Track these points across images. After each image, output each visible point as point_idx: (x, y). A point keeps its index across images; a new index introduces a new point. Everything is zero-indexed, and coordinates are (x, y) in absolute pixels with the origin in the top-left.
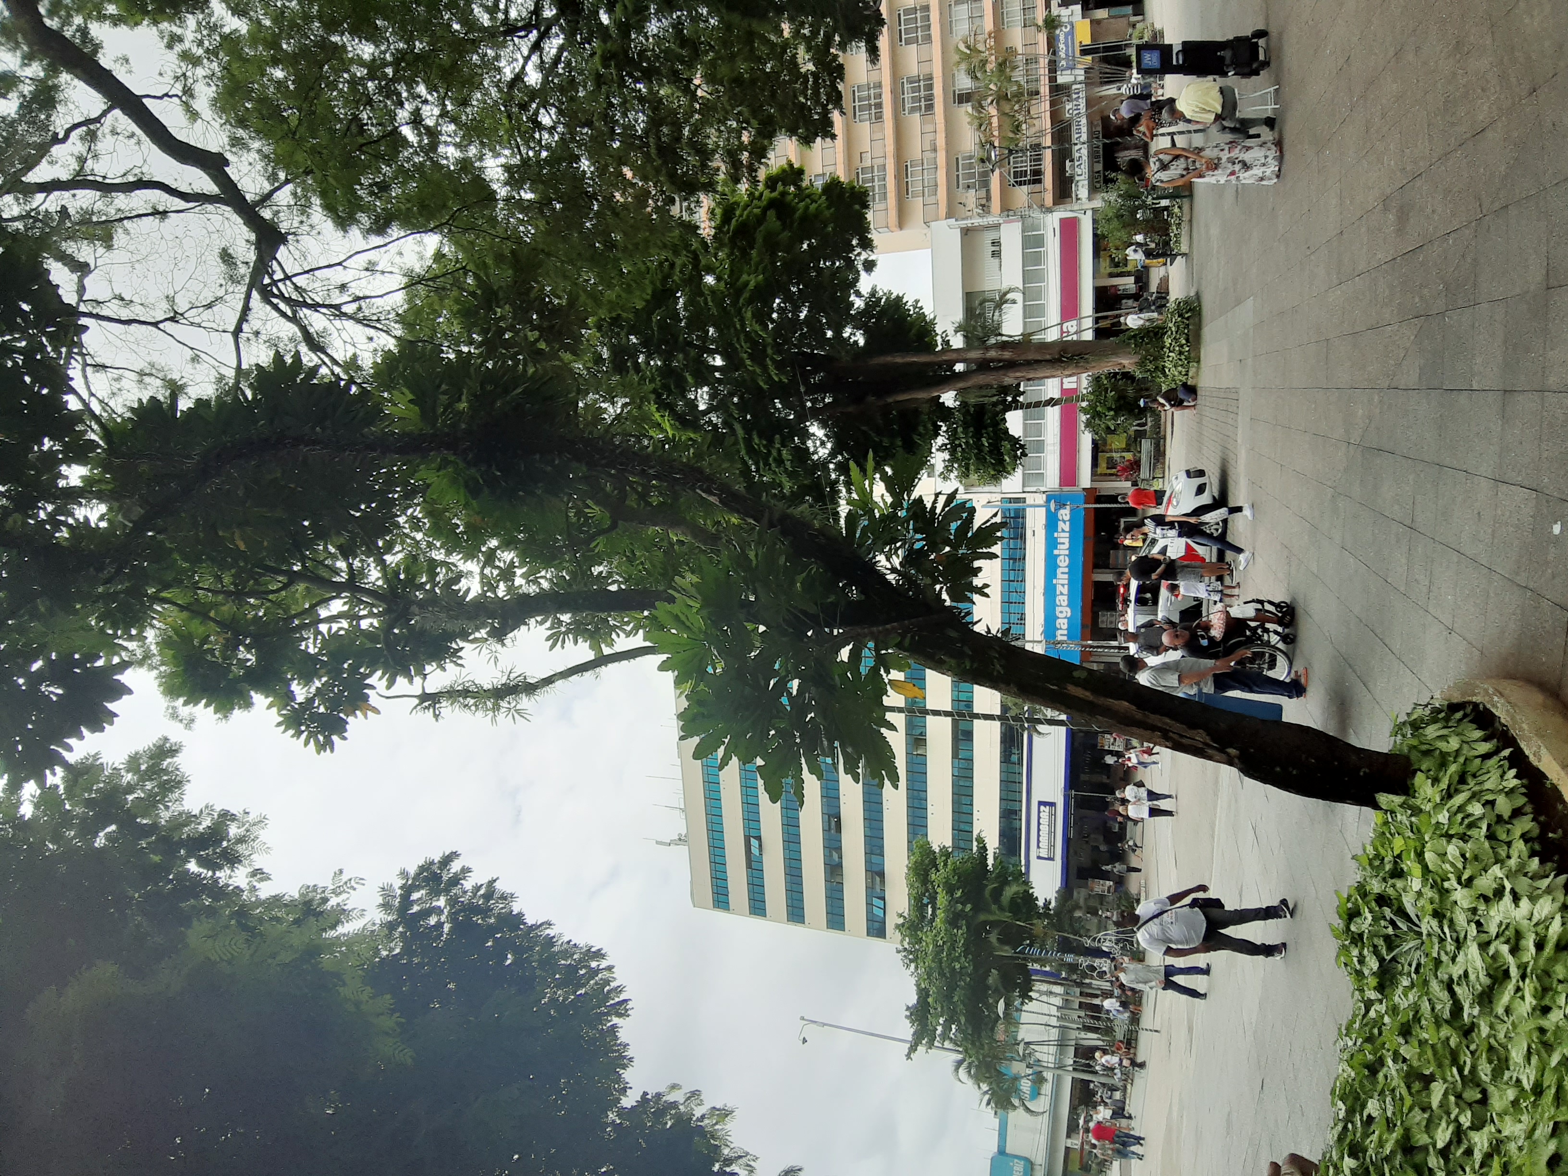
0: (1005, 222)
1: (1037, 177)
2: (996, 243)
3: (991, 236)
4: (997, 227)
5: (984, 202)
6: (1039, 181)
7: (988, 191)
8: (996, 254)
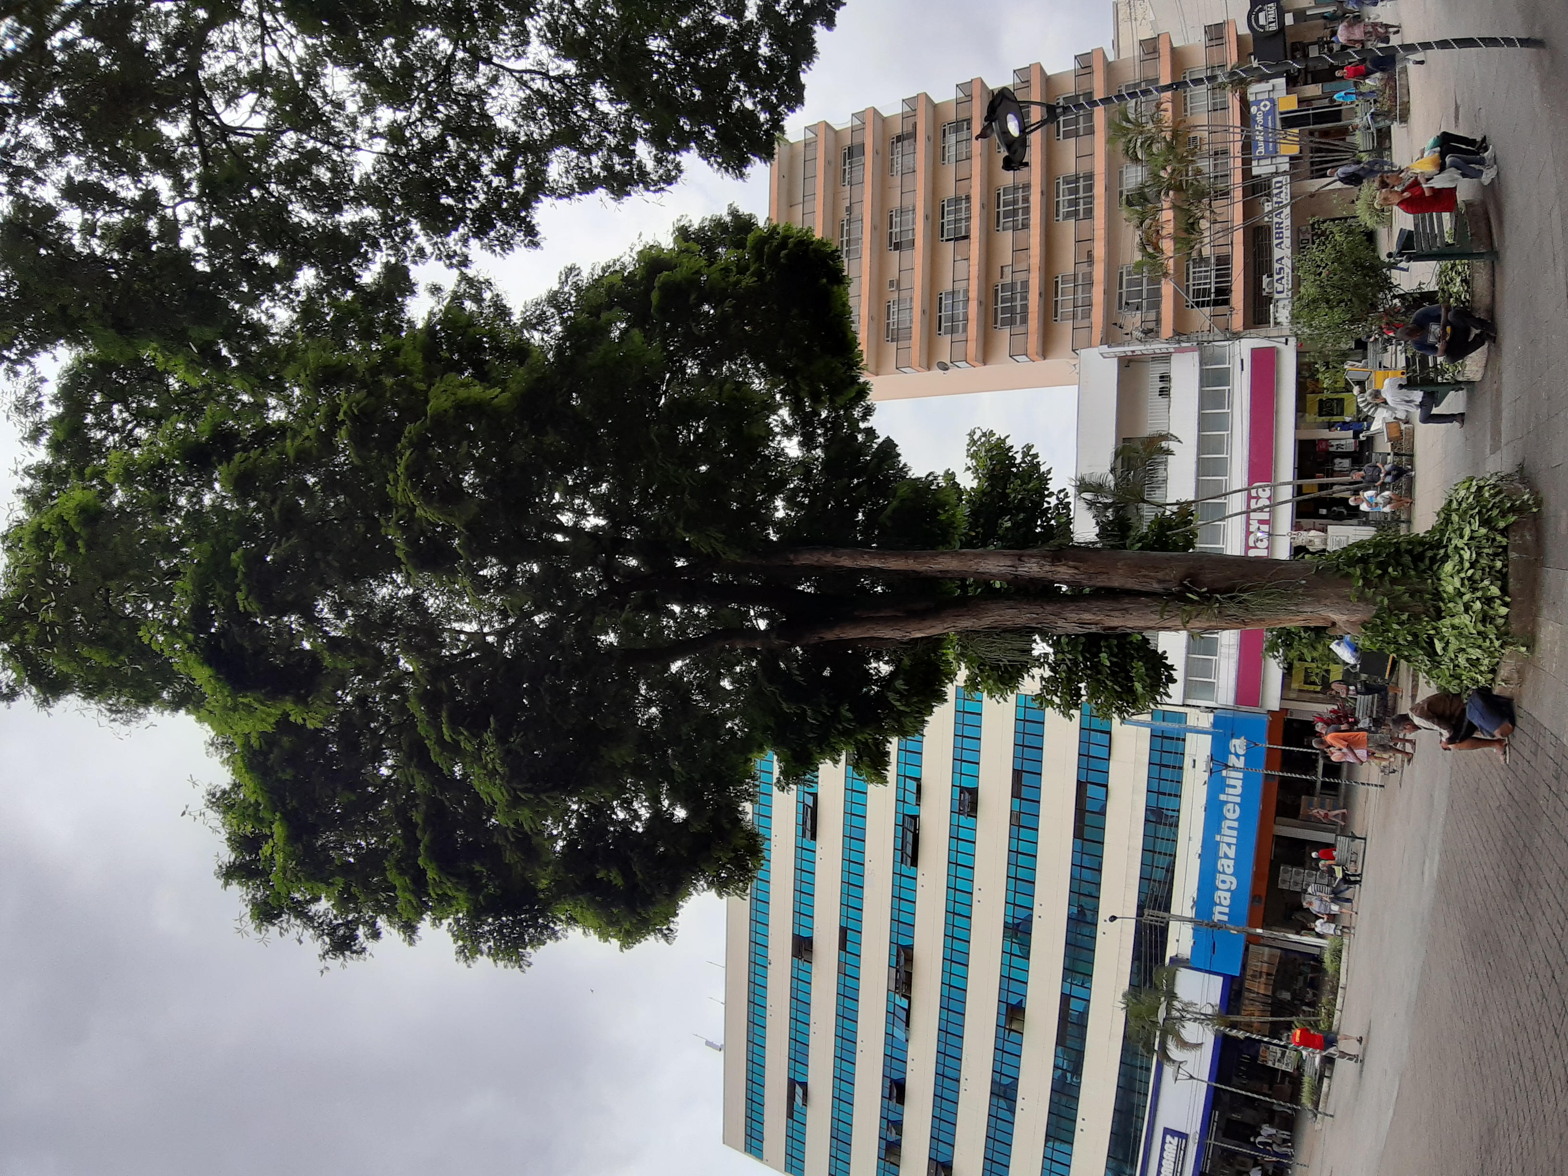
0: (1178, 351)
1: (1222, 296)
2: (1165, 378)
3: (1158, 369)
4: (1166, 358)
5: (1151, 325)
6: (1226, 302)
7: (1158, 314)
8: (1164, 392)
